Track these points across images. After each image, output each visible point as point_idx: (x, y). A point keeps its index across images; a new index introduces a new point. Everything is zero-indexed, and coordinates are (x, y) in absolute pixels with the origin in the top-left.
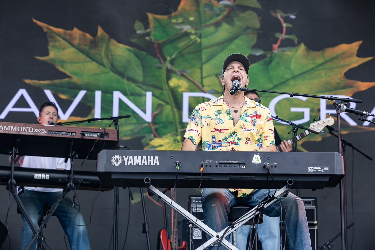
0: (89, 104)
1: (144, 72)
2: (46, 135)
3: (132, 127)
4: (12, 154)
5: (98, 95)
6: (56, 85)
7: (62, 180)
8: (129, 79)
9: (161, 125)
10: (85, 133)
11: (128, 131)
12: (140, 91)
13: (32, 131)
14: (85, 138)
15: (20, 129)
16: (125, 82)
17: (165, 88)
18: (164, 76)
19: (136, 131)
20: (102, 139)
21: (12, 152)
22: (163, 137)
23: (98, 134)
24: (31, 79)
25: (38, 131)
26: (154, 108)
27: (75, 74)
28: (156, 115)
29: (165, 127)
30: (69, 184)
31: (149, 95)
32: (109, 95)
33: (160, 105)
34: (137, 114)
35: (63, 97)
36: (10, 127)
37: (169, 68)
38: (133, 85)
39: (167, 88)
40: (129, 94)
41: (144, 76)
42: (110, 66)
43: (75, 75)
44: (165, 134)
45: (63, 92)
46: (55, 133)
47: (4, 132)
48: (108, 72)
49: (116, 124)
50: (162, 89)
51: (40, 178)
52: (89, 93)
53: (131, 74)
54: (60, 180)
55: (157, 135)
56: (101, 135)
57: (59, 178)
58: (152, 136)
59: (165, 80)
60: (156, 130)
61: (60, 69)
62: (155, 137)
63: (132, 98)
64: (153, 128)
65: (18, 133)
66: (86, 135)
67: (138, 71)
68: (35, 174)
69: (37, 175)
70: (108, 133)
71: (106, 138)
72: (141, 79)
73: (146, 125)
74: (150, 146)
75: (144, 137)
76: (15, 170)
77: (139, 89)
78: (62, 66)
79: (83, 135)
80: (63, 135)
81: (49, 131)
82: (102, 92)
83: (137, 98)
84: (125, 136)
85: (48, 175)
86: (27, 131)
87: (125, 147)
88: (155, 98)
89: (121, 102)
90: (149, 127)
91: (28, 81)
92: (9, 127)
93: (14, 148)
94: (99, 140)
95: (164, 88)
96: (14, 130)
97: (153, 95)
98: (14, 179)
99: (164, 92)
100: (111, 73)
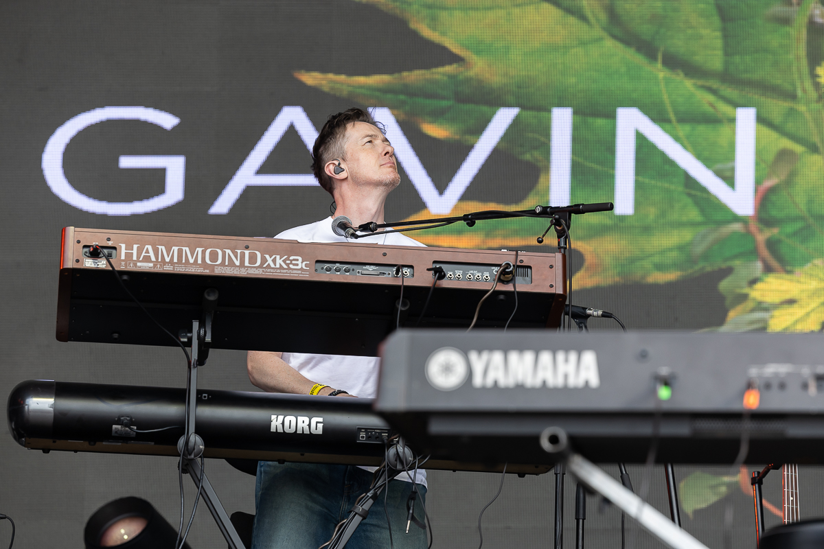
0: (528, 157)
1: (726, 36)
2: (306, 276)
3: (687, 235)
4: (189, 344)
5: (562, 121)
6: (409, 91)
7: (369, 438)
8: (673, 62)
9: (790, 228)
10: (444, 267)
11: (670, 250)
12: (711, 105)
13: (258, 263)
14: (445, 284)
15: (214, 256)
16: (660, 72)
17: (804, 91)
18: (802, 51)
19: (699, 249)
20: (509, 288)
21: (190, 339)
22: (797, 270)
23: (496, 269)
24: (324, 70)
25: (279, 261)
26: (768, 163)
27: (480, 48)
28: (772, 190)
29: (805, 234)
30: (392, 451)
31: (746, 118)
32: (600, 122)
33: (783, 155)
34: (704, 190)
35: (435, 130)
36: (180, 252)
37: (819, 20)
38: (688, 84)
39: (813, 94)
40: (672, 116)
41: (728, 52)
42: (603, 17)
43: (478, 52)
44: (806, 260)
45: (437, 115)
46: (338, 270)
47: (158, 269)
48: (599, 40)
49: (562, 234)
50: (793, 97)
51: (292, 430)
52: (529, 114)
53: (678, 44)
54: (363, 434)
55: (774, 263)
56: (503, 273)
57: (360, 430)
58: (759, 265)
59: (804, 62)
60: (772, 245)
61: (426, 32)
62: (768, 269)
63: (684, 130)
64: (761, 238)
65: (207, 272)
66: (449, 274)
67: (705, 32)
68: (273, 417)
69: (281, 418)
70: (530, 267)
71: (522, 285)
72: (715, 60)
73: (737, 227)
74: (750, 305)
75: (728, 271)
76: (200, 401)
77: (711, 98)
78: (434, 22)
79: (440, 274)
80: (368, 276)
81: (318, 262)
82: (575, 113)
83: (701, 129)
84: (659, 267)
85: (321, 420)
86: (237, 263)
87: (605, 315)
88: (766, 131)
89: (643, 146)
90: (748, 233)
91: (310, 79)
92: (175, 249)
93: (196, 325)
94: (496, 293)
95: (799, 93)
96: (192, 261)
97: (761, 120)
98: (198, 431)
99: (802, 108)
100: (609, 43)
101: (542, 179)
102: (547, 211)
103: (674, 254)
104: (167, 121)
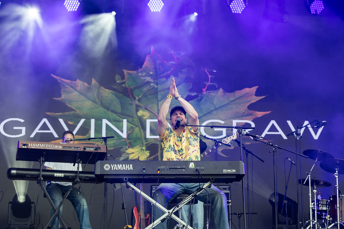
0: (87, 127)
1: (121, 107)
2: (62, 149)
3: (115, 141)
4: (40, 161)
5: (93, 121)
6: (66, 116)
7: (72, 177)
8: (113, 111)
9: (133, 140)
10: (86, 148)
11: (112, 144)
12: (119, 119)
13: (53, 147)
14: (86, 151)
15: (45, 146)
16: (110, 113)
17: (135, 116)
18: (135, 109)
19: (117, 144)
20: (97, 151)
21: (41, 160)
22: (134, 147)
23: (94, 148)
24: (50, 112)
25: (57, 147)
26: (129, 129)
27: (78, 108)
28: (130, 134)
29: (135, 141)
30: (76, 180)
31: (125, 121)
32: (100, 121)
33: (132, 127)
34: (118, 133)
35: (70, 123)
36: (39, 145)
37: (138, 104)
38: (115, 115)
39: (137, 117)
40: (112, 121)
41: (122, 109)
42: (100, 103)
43: (78, 109)
44: (135, 146)
45: (71, 120)
46: (67, 148)
47: (36, 148)
48: (99, 107)
49: (105, 142)
50: (133, 117)
51: (58, 176)
52: (87, 120)
53: (113, 108)
54: (71, 177)
55: (130, 146)
56: (96, 149)
57: (70, 176)
58: (127, 147)
59: (135, 112)
60: (130, 143)
61: (69, 106)
62: (129, 147)
63: (114, 123)
64: (128, 142)
65: (44, 148)
66: (86, 149)
67: (118, 106)
68: (55, 174)
69: (56, 174)
70: (100, 148)
71: (99, 151)
72: (120, 111)
73: (123, 140)
74: (126, 153)
75: (122, 148)
76: (42, 171)
77: (119, 117)
78: (70, 104)
79: (85, 149)
80: (72, 149)
81: (64, 147)
82: (95, 120)
83: (117, 123)
84: (110, 147)
85: (63, 174)
86: (50, 147)
87: (111, 156)
88: (128, 123)
89: (107, 126)
90: (125, 141)
91: (48, 113)
92: (38, 144)
93: (42, 158)
94: (95, 152)
95: (134, 117)
96: (41, 147)
97: (128, 121)
98: (42, 177)
99: (135, 119)
100: (101, 108)
101: (89, 132)
102: (103, 138)
103: (113, 145)
104: (22, 121)
